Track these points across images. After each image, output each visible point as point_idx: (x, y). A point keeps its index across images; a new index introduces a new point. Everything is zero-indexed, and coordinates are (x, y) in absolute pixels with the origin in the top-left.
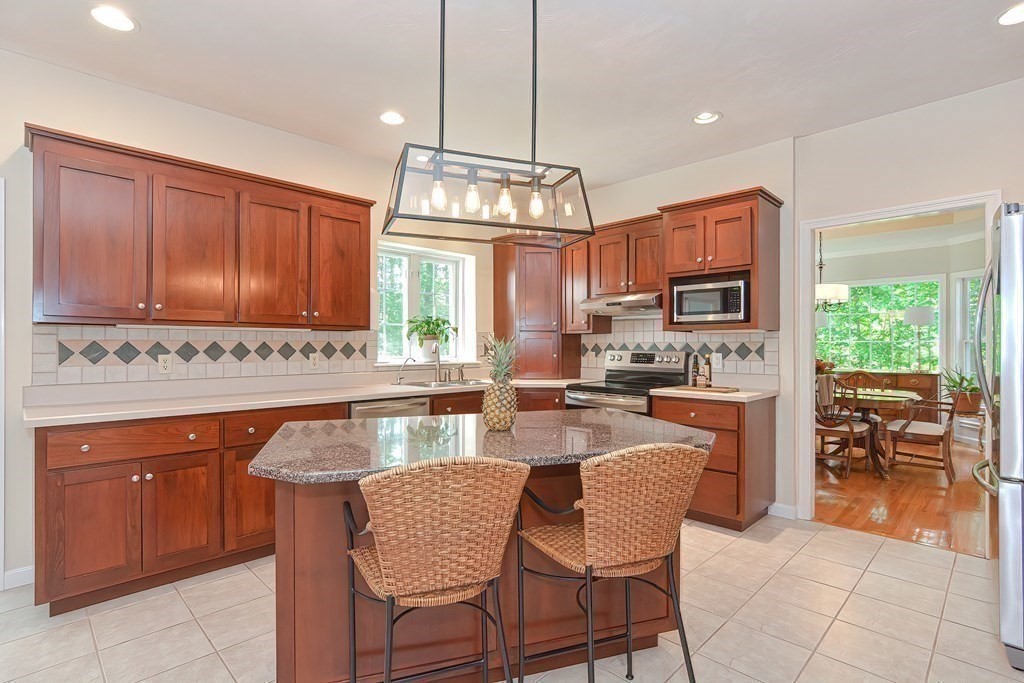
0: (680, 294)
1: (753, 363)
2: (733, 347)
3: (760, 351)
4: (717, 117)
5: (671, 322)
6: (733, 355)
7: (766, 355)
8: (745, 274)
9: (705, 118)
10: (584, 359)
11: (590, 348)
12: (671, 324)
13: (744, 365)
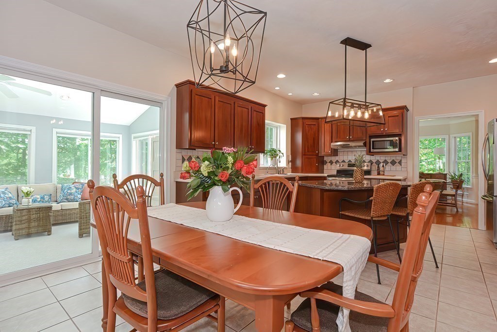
0: (373, 142)
1: (397, 167)
2: (389, 161)
3: (400, 163)
4: (392, 80)
5: (370, 152)
6: (389, 164)
7: (403, 164)
8: (399, 135)
9: (388, 81)
10: (325, 167)
11: (328, 162)
12: (370, 153)
13: (393, 168)
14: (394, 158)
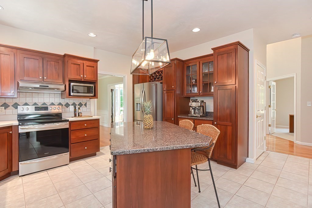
0: (73, 86)
1: (83, 108)
2: (77, 104)
7: (87, 106)
8: (94, 83)
12: (69, 96)
14: (81, 102)
